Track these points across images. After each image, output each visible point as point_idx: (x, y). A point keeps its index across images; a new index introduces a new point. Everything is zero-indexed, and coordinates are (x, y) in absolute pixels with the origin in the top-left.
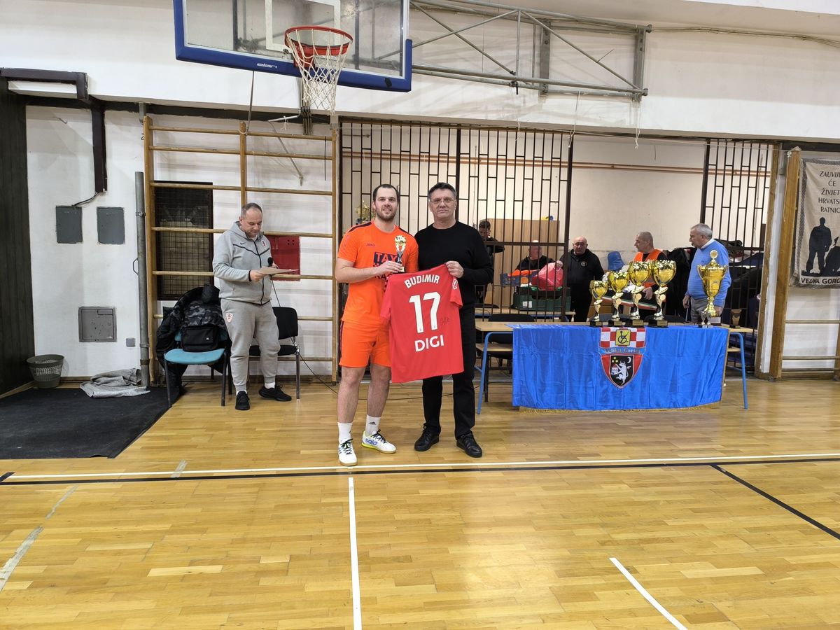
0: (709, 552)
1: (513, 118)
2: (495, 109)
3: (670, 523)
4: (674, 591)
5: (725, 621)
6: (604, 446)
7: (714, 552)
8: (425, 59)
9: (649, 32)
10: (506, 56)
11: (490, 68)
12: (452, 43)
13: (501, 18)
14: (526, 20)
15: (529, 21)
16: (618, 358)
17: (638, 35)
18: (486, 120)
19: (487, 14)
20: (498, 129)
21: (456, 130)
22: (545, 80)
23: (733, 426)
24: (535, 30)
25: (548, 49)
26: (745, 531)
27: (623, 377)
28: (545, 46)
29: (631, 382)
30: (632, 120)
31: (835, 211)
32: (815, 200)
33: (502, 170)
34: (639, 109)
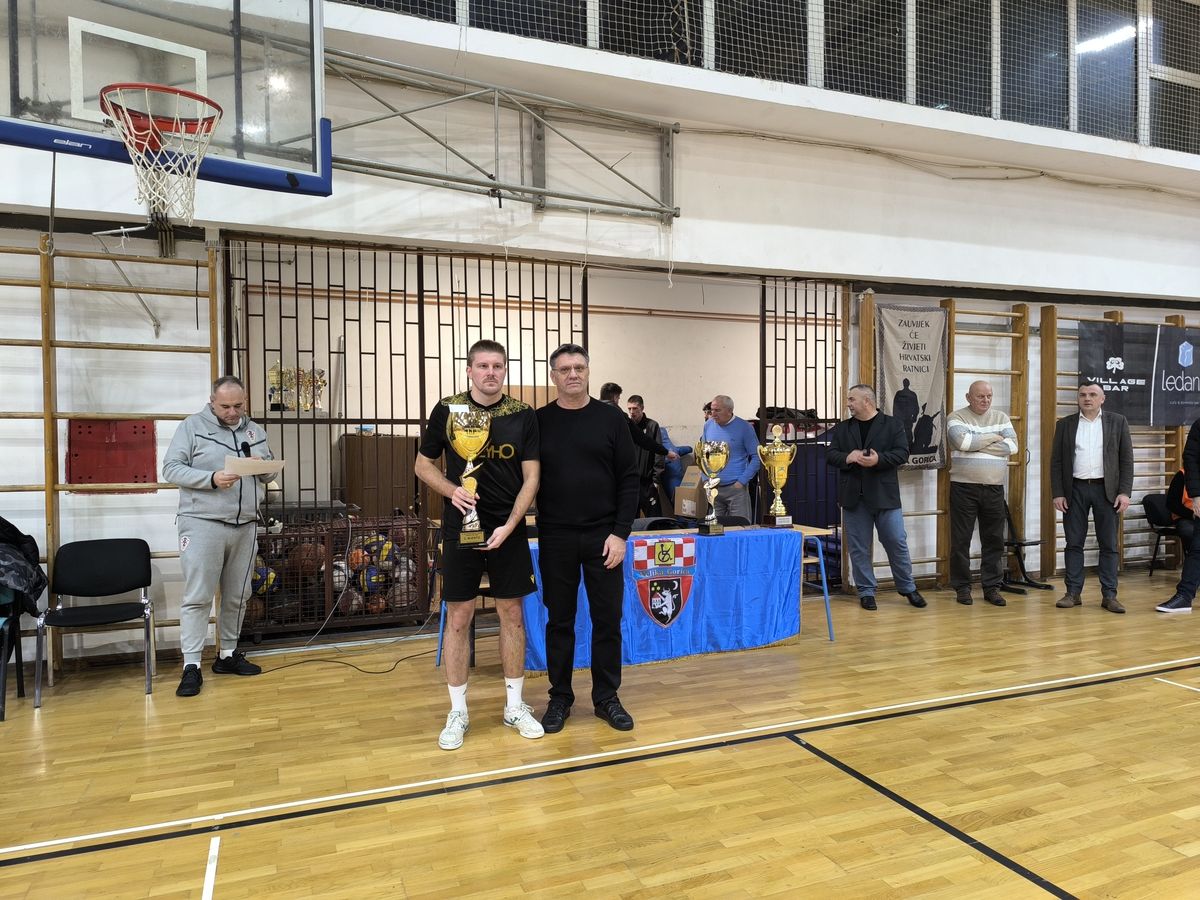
0: (780, 888)
1: (498, 242)
2: (470, 227)
8: (357, 149)
9: (677, 133)
10: (482, 153)
11: (459, 169)
12: (396, 129)
13: (469, 98)
14: (506, 104)
15: (511, 106)
16: (660, 583)
17: (664, 136)
18: (457, 243)
19: (446, 91)
20: (480, 256)
21: (415, 257)
22: (543, 190)
23: (816, 669)
24: (522, 121)
25: (542, 147)
26: (831, 840)
27: (668, 611)
28: (538, 142)
29: (680, 618)
30: (663, 249)
31: (920, 369)
32: (895, 357)
34: (671, 235)
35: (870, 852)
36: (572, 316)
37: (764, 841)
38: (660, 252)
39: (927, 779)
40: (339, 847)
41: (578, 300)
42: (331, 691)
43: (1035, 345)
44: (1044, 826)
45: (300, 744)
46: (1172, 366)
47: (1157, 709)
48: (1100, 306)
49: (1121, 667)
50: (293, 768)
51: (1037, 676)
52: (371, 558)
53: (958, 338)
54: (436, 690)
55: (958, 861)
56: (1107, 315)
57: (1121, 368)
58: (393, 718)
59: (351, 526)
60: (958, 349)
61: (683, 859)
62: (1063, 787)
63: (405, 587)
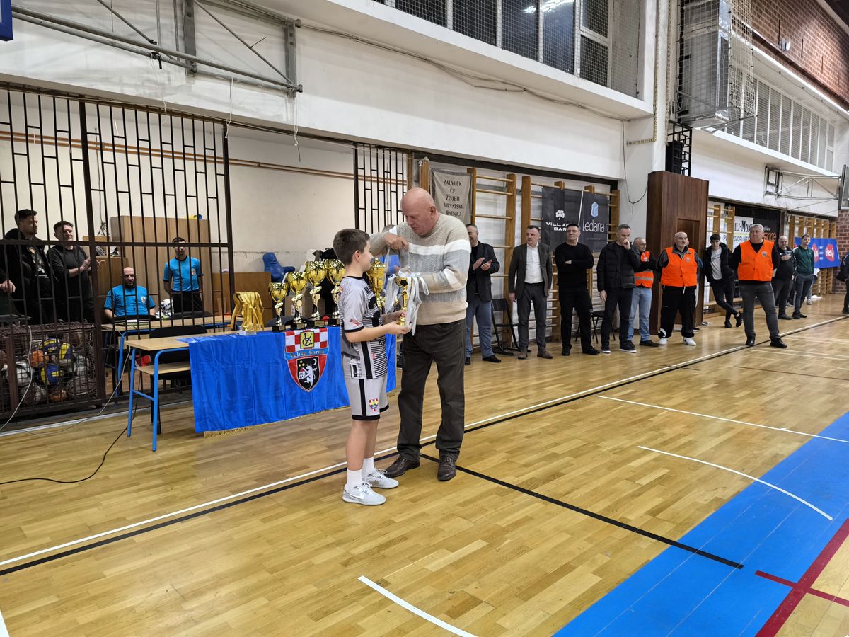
0: (439, 539)
1: (157, 97)
2: (133, 82)
3: (398, 519)
4: (427, 591)
5: (479, 604)
6: (308, 455)
7: (444, 537)
9: (299, 27)
10: (143, 21)
11: (123, 30)
16: (304, 361)
17: (288, 29)
18: (122, 95)
20: (137, 108)
22: (194, 57)
25: (192, 22)
26: (459, 507)
27: (310, 380)
28: (187, 17)
29: (319, 385)
30: (289, 116)
32: (442, 204)
33: (133, 159)
34: (295, 106)
35: (483, 510)
36: (215, 162)
37: (418, 514)
38: (287, 118)
39: (499, 465)
40: (106, 573)
41: (220, 154)
42: (40, 464)
43: (518, 201)
44: (569, 481)
45: (31, 506)
46: (587, 216)
47: (602, 412)
48: (552, 178)
49: (578, 392)
50: (36, 524)
52: (50, 357)
53: (478, 194)
54: (136, 454)
55: (532, 506)
56: (556, 184)
57: (563, 217)
58: (108, 478)
59: (30, 331)
60: (477, 200)
61: (372, 534)
62: (572, 458)
63: (83, 379)
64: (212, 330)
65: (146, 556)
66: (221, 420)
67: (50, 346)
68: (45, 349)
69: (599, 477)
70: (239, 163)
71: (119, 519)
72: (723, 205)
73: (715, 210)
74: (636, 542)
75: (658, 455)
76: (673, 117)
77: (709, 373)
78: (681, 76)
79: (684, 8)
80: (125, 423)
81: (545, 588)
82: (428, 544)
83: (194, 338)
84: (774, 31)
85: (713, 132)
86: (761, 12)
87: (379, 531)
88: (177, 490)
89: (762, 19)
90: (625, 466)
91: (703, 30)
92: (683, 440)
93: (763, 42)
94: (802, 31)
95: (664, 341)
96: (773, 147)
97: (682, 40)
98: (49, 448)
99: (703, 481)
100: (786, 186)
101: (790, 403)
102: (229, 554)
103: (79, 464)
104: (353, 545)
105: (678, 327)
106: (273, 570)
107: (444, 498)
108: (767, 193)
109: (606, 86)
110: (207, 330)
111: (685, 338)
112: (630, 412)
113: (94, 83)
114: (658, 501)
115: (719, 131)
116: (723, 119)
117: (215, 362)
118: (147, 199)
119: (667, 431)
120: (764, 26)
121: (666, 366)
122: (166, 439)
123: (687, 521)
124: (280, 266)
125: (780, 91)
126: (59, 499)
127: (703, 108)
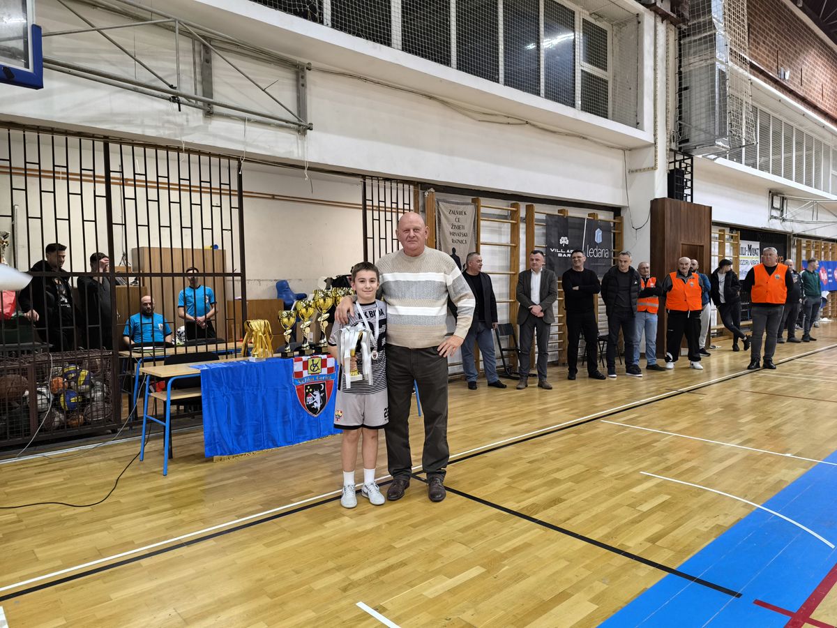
0: (438, 565)
1: (176, 137)
2: (154, 124)
3: (397, 545)
4: (424, 618)
6: (313, 480)
7: (442, 563)
8: (55, 53)
9: (310, 70)
10: (164, 68)
11: (145, 77)
12: (94, 40)
13: (155, 24)
14: (185, 33)
15: (187, 34)
16: (312, 386)
17: (299, 71)
18: (143, 136)
19: (135, 17)
20: (157, 147)
21: (102, 143)
22: (212, 100)
24: (194, 45)
25: (210, 69)
26: (459, 533)
27: (317, 405)
28: (205, 63)
29: (325, 410)
30: (300, 152)
31: (461, 242)
32: (447, 234)
33: (153, 193)
34: (306, 143)
35: (482, 536)
36: (230, 195)
37: (419, 540)
38: (298, 153)
39: (501, 490)
40: (113, 596)
41: (235, 186)
42: (54, 488)
43: (522, 228)
44: (570, 506)
45: (45, 529)
46: (592, 242)
47: (607, 437)
48: (555, 206)
50: (48, 547)
51: (541, 426)
52: (69, 383)
53: (482, 223)
54: (148, 478)
55: (532, 532)
56: (560, 211)
57: (567, 243)
58: (119, 502)
59: (51, 358)
60: (482, 229)
61: (371, 560)
62: (573, 484)
63: (100, 404)
64: (225, 356)
65: (151, 580)
66: (230, 445)
67: (70, 372)
68: (65, 375)
69: (600, 503)
70: (253, 195)
71: (128, 543)
72: (727, 230)
73: (720, 235)
74: (634, 570)
75: (659, 481)
76: (674, 146)
77: (714, 397)
78: (680, 107)
79: (682, 42)
80: (138, 448)
81: (541, 616)
82: (426, 571)
83: (205, 365)
84: (772, 61)
85: (715, 159)
86: (759, 44)
87: (378, 557)
88: (185, 514)
89: (760, 50)
90: (626, 493)
91: (701, 62)
92: (686, 466)
93: (762, 72)
94: (800, 60)
95: (671, 365)
96: (776, 172)
97: (680, 73)
98: (65, 472)
99: (705, 507)
100: (790, 211)
101: (797, 428)
102: (231, 579)
103: (93, 488)
104: (353, 570)
105: (685, 351)
106: (273, 595)
107: (444, 524)
108: (772, 217)
109: (607, 118)
110: (219, 357)
111: (692, 362)
112: (634, 436)
113: (117, 125)
114: (657, 528)
115: (721, 158)
116: (723, 147)
117: (226, 388)
118: (165, 232)
119: (670, 456)
120: (762, 57)
121: (672, 390)
122: (177, 463)
123: (686, 549)
124: (292, 294)
125: (781, 118)
126: (72, 523)
127: (703, 136)
